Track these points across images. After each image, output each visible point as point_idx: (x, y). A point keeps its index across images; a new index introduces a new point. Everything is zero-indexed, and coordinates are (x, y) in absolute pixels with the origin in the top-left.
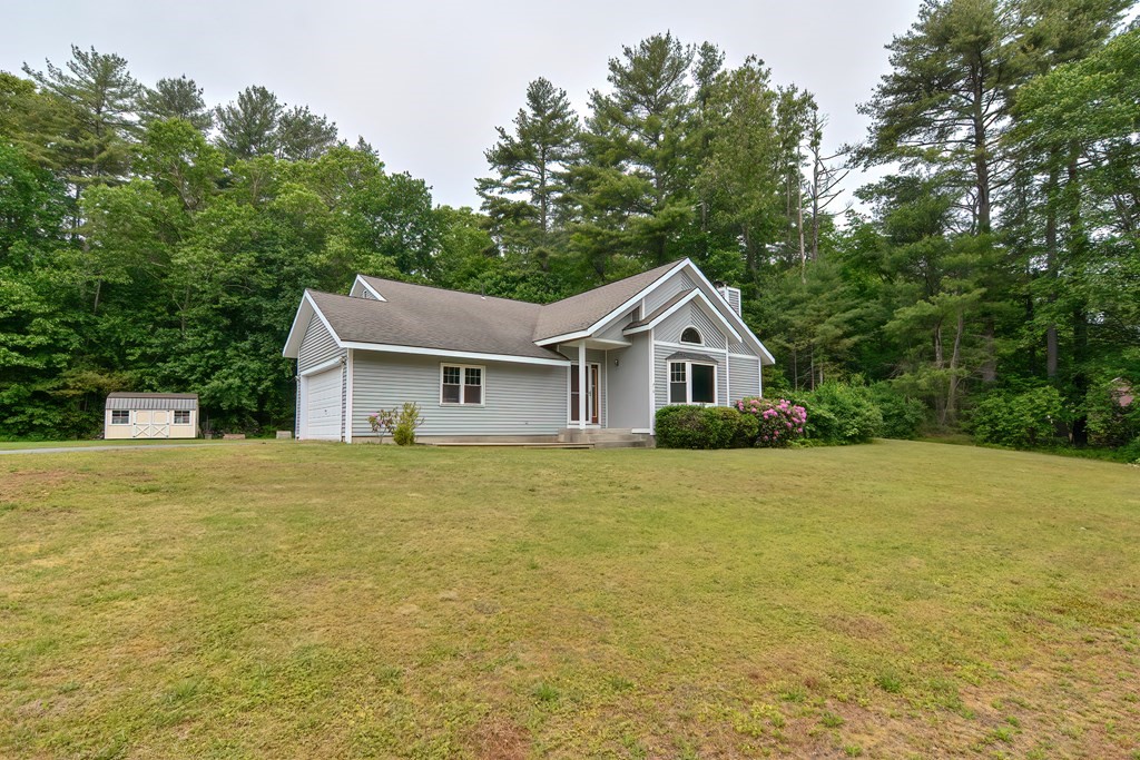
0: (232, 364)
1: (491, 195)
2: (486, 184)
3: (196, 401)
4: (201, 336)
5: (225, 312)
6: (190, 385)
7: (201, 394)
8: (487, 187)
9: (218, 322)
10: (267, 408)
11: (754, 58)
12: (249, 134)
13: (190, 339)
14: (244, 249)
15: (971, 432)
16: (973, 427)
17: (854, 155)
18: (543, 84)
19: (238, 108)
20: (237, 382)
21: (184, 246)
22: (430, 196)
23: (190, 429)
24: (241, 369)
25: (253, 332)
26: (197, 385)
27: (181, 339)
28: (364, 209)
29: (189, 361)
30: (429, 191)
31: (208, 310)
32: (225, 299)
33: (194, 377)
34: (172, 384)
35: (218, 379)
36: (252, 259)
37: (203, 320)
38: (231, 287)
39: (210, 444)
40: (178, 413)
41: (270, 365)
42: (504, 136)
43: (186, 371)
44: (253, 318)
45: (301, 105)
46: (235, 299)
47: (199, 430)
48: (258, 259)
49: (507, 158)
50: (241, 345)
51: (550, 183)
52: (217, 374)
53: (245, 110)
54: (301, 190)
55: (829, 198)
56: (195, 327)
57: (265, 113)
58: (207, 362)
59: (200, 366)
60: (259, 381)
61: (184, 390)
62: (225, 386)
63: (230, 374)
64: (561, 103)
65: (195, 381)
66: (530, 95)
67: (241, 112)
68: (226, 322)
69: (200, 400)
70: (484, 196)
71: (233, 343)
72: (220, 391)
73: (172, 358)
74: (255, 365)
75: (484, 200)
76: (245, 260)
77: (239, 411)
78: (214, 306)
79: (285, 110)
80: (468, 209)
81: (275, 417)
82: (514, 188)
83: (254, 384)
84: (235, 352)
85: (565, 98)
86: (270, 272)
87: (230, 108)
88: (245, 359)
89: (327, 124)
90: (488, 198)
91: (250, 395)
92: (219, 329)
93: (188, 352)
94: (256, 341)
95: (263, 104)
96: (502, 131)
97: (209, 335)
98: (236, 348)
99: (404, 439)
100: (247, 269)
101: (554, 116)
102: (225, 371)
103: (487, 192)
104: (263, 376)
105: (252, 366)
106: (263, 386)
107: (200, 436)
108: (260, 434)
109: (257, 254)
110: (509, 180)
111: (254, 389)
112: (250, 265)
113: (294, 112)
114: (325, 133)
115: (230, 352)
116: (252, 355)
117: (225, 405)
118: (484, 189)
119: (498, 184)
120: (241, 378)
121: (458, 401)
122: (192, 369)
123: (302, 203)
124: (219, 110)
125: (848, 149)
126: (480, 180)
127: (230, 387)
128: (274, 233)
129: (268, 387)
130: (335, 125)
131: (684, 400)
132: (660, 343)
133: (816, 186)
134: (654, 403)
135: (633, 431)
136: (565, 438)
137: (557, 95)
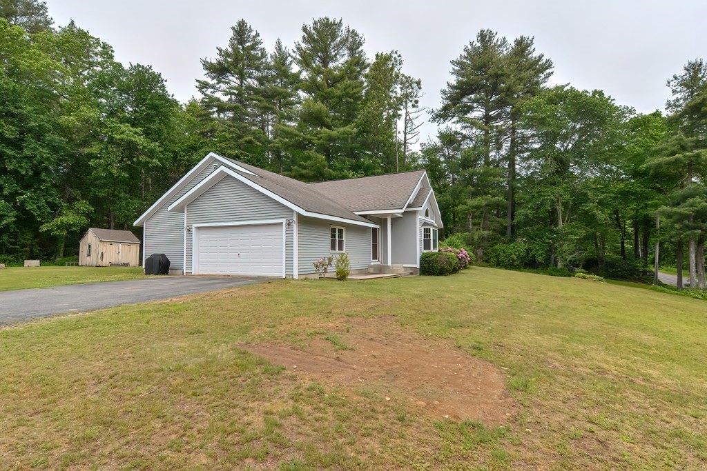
2: (203, 85)
11: (396, 53)
15: (487, 261)
16: (488, 259)
17: (434, 115)
18: (243, 24)
22: (165, 87)
30: (164, 83)
49: (218, 70)
55: (414, 135)
66: (234, 29)
70: (203, 93)
75: (203, 96)
90: (206, 95)
103: (204, 91)
114: (36, 8)
118: (202, 88)
119: (212, 87)
121: (335, 249)
125: (433, 112)
126: (198, 81)
130: (45, 3)
131: (430, 249)
132: (420, 217)
133: (406, 128)
134: (419, 250)
135: (404, 266)
136: (374, 270)
137: (253, 34)
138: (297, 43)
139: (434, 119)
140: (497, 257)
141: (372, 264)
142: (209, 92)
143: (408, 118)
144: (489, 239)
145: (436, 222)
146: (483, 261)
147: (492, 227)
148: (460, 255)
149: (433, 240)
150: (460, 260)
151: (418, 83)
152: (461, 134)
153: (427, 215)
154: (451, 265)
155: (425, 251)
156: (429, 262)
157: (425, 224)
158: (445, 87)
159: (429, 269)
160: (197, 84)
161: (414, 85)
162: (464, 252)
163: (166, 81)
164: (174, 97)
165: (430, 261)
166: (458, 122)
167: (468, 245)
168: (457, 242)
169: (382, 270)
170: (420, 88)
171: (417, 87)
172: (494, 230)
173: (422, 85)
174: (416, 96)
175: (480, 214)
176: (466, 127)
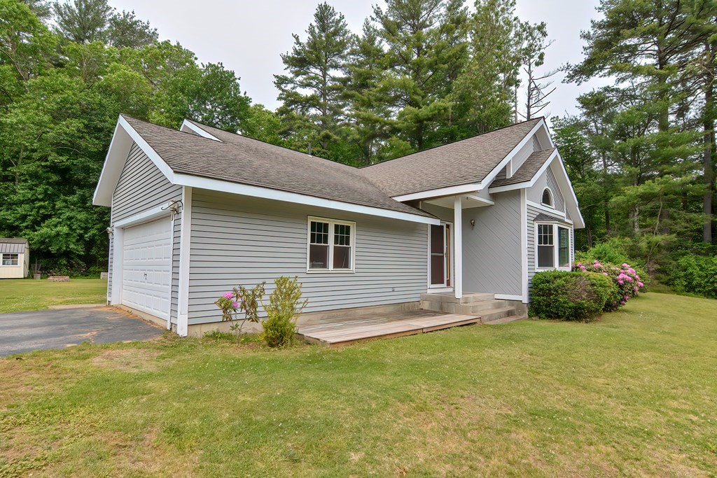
0: (61, 214)
1: (286, 89)
2: (281, 81)
3: (27, 245)
4: (31, 189)
5: (54, 168)
6: (21, 231)
7: (29, 240)
8: (282, 83)
9: (48, 178)
10: (94, 251)
12: (83, 28)
13: (22, 191)
14: (74, 116)
17: (571, 72)
18: (326, 8)
19: (74, 7)
20: (65, 229)
21: (14, 108)
22: (238, 85)
23: (19, 269)
24: (70, 218)
25: (81, 187)
26: (28, 231)
27: (14, 192)
28: (182, 90)
29: (21, 210)
30: (237, 81)
31: (38, 167)
32: (54, 157)
33: (24, 224)
34: (4, 229)
35: (48, 226)
36: (81, 126)
37: (34, 176)
38: (61, 149)
39: (38, 283)
40: (6, 256)
41: (95, 216)
42: (298, 43)
43: (17, 219)
44: (81, 176)
45: (128, 10)
46: (64, 158)
47: (27, 271)
48: (86, 126)
49: (299, 62)
50: (70, 198)
51: (329, 84)
52: (47, 222)
53: (80, 10)
54: (125, 70)
55: (541, 107)
56: (25, 181)
57: (98, 13)
58: (38, 212)
59: (30, 215)
60: (86, 229)
61: (16, 235)
62: (53, 233)
63: (60, 223)
64: (341, 23)
65: (27, 227)
66: (316, 15)
67: (77, 11)
68: (55, 178)
69: (30, 244)
70: (281, 88)
71: (62, 197)
72: (49, 237)
73: (5, 207)
74: (82, 216)
75: (281, 92)
76: (75, 125)
77: (68, 254)
78: (43, 164)
79: (115, 13)
80: (260, 106)
81: (101, 259)
82: (304, 85)
83: (82, 232)
84: (64, 204)
85: (343, 20)
86: (97, 138)
87: (67, 6)
88: (73, 210)
89: (150, 28)
90: (283, 90)
91: (78, 241)
92: (48, 184)
93: (21, 203)
94: (83, 196)
95: (96, 5)
96: (297, 38)
97: (40, 189)
98: (65, 201)
99: (279, 336)
100: (77, 134)
101: (336, 33)
102: (55, 220)
103: (283, 86)
104: (89, 226)
105: (79, 217)
106: (89, 234)
107: (30, 276)
108: (86, 274)
109: (86, 122)
110: (300, 78)
111: (81, 236)
112: (79, 131)
113: (122, 16)
114: (148, 36)
115: (59, 204)
116: (80, 207)
117: (53, 249)
118: (281, 84)
119: (291, 81)
120: (69, 226)
121: (325, 266)
122: (24, 218)
123: (128, 81)
124: (56, 5)
125: (568, 67)
126: (277, 77)
127: (58, 234)
128: (101, 105)
129: (94, 235)
130: (156, 30)
131: (551, 265)
132: (530, 204)
133: (529, 99)
134: (528, 268)
135: (497, 296)
136: (431, 305)
137: (337, 17)
138: (375, 7)
139: (571, 77)
140: (689, 277)
141: (429, 292)
142: (289, 87)
143: (533, 86)
144: (671, 248)
145: (568, 215)
146: (662, 283)
147: (678, 228)
148: (620, 277)
149: (560, 250)
150: (621, 287)
151: (541, 28)
152: (617, 90)
153: (546, 199)
154: (598, 299)
155: (541, 270)
156: (548, 293)
157: (541, 216)
158: (588, 28)
159: (548, 305)
160: (275, 80)
161: (536, 33)
162: (629, 271)
163: (239, 79)
164: (247, 95)
165: (550, 290)
166: (610, 73)
167: (632, 257)
168: (613, 253)
169: (445, 305)
170: (545, 34)
171: (540, 35)
172: (679, 234)
173: (547, 29)
174: (539, 49)
175: (653, 208)
176: (623, 79)
